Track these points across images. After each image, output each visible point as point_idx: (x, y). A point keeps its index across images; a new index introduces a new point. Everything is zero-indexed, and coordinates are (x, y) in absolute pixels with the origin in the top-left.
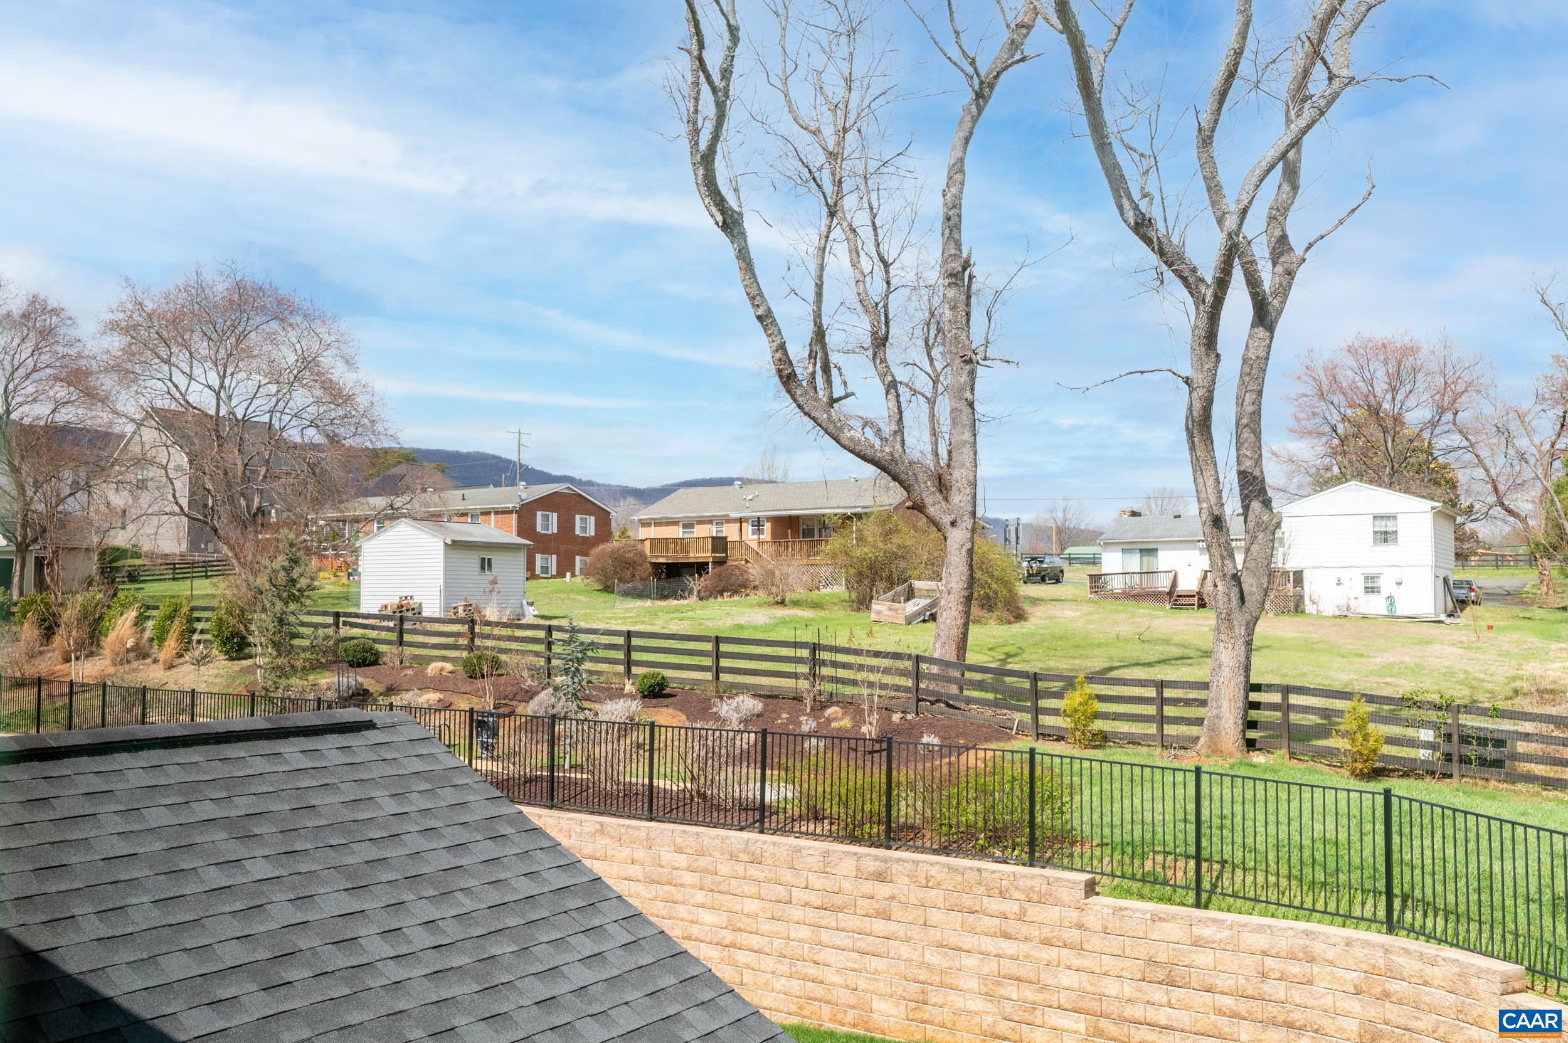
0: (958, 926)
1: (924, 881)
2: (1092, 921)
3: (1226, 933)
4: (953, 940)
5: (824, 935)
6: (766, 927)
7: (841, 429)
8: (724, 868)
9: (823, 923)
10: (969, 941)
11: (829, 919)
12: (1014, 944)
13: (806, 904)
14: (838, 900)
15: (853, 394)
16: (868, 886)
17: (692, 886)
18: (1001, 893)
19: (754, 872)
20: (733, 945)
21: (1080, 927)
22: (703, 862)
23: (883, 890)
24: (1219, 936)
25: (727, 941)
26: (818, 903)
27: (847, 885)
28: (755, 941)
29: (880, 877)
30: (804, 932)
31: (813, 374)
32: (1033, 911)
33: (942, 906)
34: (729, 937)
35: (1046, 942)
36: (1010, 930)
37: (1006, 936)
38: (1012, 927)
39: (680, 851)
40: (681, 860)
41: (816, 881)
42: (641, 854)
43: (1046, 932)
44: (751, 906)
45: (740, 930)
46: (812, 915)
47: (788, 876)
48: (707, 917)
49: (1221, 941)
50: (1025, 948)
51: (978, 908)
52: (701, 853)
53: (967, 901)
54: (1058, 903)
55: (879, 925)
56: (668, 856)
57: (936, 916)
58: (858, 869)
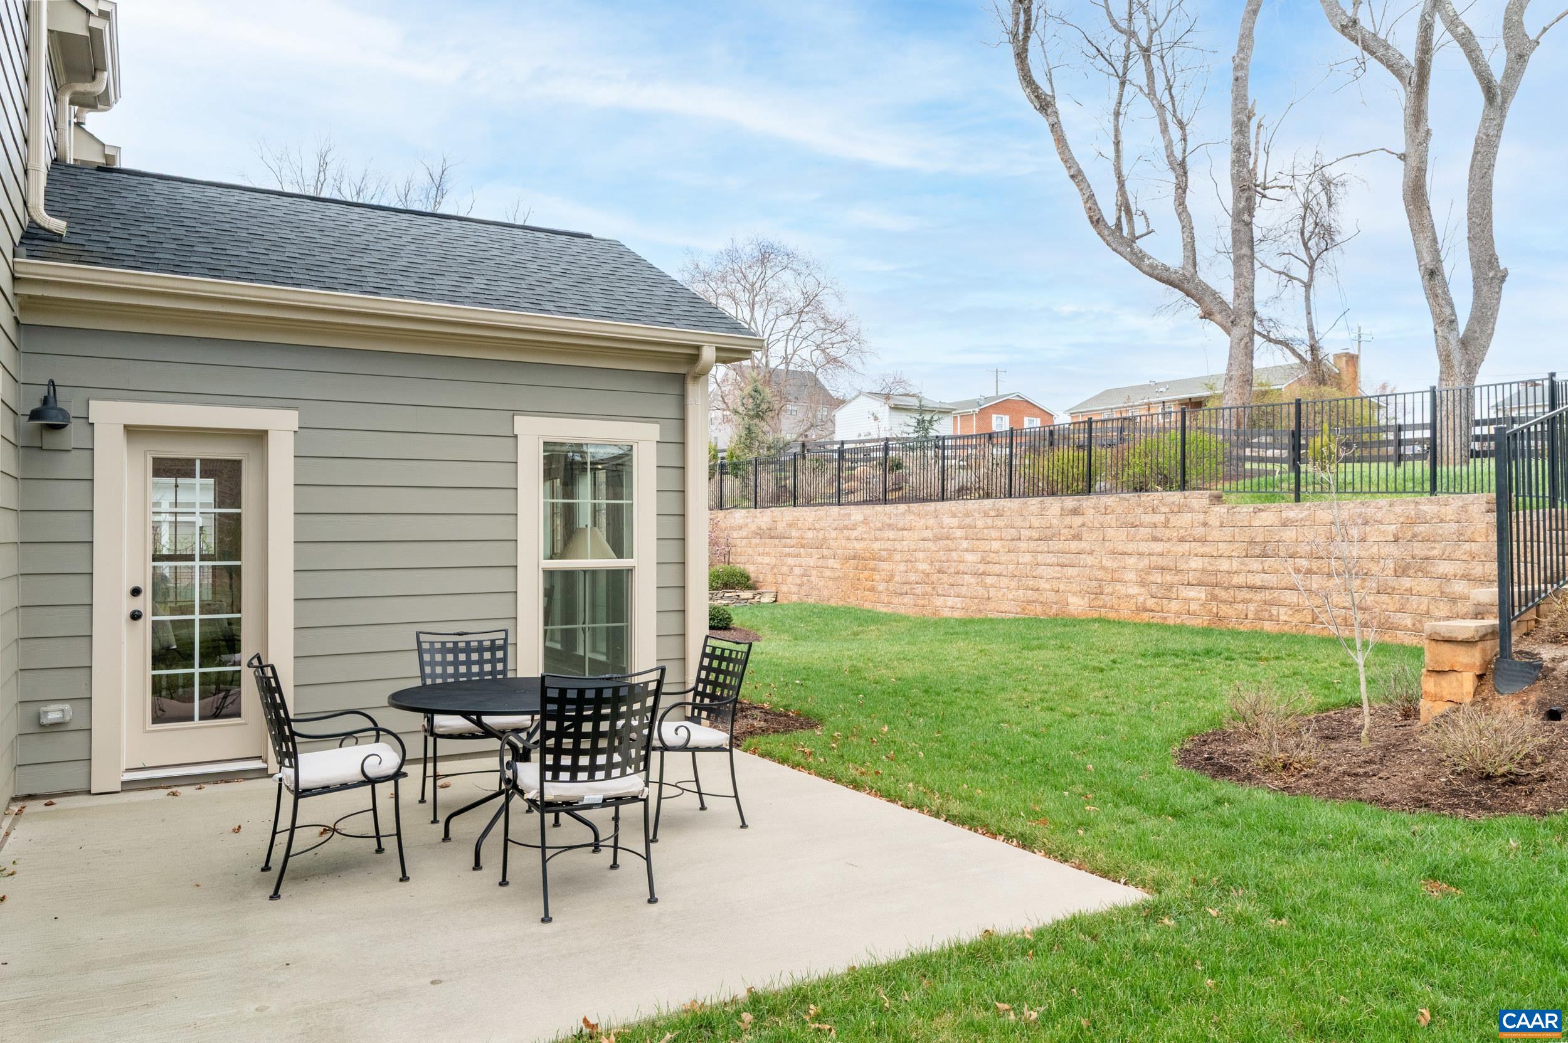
0: (1124, 537)
1: (1104, 510)
2: (1214, 521)
3: (1306, 513)
4: (1121, 548)
5: (1040, 557)
6: (1003, 559)
7: (1142, 259)
8: (980, 523)
9: (1039, 549)
10: (1130, 547)
11: (1043, 546)
12: (1160, 544)
13: (1030, 539)
14: (1048, 532)
15: (1153, 231)
16: (1068, 520)
17: (961, 538)
18: (1153, 510)
19: (1000, 522)
20: (984, 573)
21: (1205, 524)
22: (968, 521)
23: (1077, 521)
24: (1301, 516)
25: (981, 571)
26: (1036, 536)
27: (1055, 521)
28: (997, 569)
29: (1075, 512)
30: (1028, 558)
31: (1119, 219)
32: (1174, 520)
33: (1114, 525)
34: (982, 568)
35: (1182, 540)
36: (1159, 535)
37: (1155, 539)
38: (1159, 533)
39: (954, 516)
40: (955, 522)
41: (1036, 522)
42: (931, 522)
43: (1182, 532)
44: (996, 545)
45: (989, 562)
46: (1033, 545)
47: (1019, 522)
48: (970, 557)
49: (1302, 520)
50: (1168, 545)
51: (1138, 523)
52: (967, 515)
53: (1130, 519)
54: (1191, 510)
55: (1074, 545)
56: (948, 521)
57: (1110, 533)
58: (1062, 509)
